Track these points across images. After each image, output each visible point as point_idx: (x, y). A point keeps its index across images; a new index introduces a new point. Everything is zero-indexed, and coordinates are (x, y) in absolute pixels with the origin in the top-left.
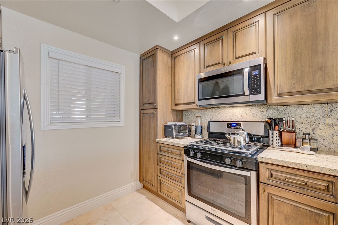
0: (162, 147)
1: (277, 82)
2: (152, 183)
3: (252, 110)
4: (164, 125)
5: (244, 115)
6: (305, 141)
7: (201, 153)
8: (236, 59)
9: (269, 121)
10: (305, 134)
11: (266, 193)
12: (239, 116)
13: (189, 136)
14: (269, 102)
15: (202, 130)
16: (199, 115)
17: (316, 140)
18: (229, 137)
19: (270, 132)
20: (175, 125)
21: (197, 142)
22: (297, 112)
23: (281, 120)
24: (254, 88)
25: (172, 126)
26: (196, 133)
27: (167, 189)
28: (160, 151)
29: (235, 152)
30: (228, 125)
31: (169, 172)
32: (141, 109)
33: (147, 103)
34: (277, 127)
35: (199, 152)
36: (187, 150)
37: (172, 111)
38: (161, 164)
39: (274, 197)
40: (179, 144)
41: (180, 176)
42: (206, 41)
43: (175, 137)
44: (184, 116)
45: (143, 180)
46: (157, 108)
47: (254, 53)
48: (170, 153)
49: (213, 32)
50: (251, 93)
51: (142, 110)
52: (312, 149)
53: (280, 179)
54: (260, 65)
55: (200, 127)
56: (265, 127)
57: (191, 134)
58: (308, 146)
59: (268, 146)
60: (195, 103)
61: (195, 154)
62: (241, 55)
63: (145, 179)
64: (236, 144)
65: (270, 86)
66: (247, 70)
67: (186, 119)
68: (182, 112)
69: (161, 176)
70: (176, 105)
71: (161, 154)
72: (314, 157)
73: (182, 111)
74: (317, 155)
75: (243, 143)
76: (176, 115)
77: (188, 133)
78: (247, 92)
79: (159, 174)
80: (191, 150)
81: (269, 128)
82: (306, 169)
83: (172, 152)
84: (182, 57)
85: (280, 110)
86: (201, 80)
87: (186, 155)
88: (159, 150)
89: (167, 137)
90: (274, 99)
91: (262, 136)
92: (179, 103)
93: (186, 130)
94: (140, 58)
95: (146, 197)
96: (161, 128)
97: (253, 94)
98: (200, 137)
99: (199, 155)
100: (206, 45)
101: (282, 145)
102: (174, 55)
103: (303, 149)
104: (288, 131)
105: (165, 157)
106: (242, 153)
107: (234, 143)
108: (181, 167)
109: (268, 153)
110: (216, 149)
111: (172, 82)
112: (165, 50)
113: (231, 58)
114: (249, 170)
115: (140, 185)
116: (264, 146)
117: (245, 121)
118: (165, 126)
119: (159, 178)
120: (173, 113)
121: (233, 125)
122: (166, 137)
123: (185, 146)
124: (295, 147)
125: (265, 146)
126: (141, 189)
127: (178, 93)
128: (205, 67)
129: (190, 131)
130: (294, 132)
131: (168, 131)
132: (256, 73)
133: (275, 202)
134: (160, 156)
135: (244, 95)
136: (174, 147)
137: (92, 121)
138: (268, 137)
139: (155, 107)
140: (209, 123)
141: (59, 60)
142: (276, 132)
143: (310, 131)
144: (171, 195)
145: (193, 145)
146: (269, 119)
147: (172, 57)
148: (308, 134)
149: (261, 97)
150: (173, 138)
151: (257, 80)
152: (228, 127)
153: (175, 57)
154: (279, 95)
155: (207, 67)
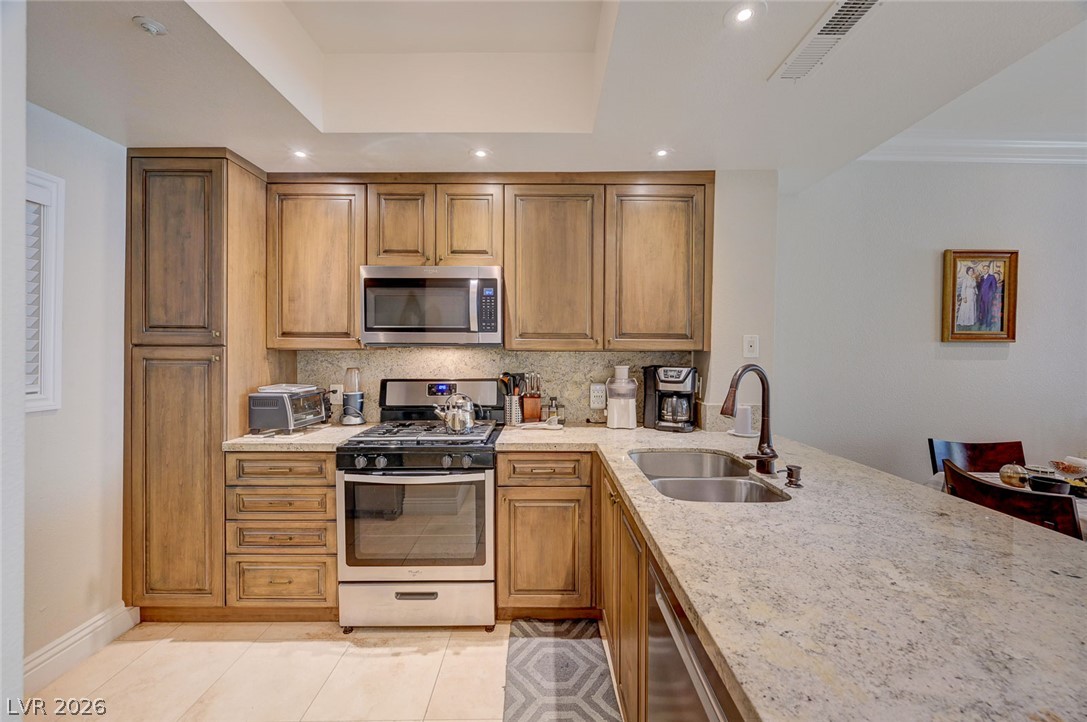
0: (245, 465)
1: (519, 313)
2: (197, 586)
3: (476, 356)
5: (462, 365)
6: (552, 409)
7: (385, 455)
8: (452, 252)
9: (506, 380)
10: (552, 399)
11: (507, 501)
12: (452, 368)
13: (323, 422)
14: (507, 347)
15: (362, 403)
16: (352, 364)
17: (563, 406)
18: (442, 414)
19: (507, 398)
20: (292, 396)
21: (366, 434)
22: (542, 363)
23: (522, 376)
24: (487, 321)
25: (280, 397)
26: (345, 413)
27: (268, 580)
28: (240, 475)
29: (454, 443)
30: (430, 388)
31: (277, 529)
32: (135, 341)
33: (174, 324)
34: (517, 390)
35: (379, 455)
36: (345, 457)
37: (268, 354)
38: (242, 516)
39: (517, 505)
40: (317, 445)
41: (319, 529)
42: (383, 189)
43: (292, 427)
44: (300, 366)
45: (150, 590)
46: (222, 345)
47: (485, 252)
48: (283, 473)
49: (401, 174)
50: (481, 329)
51: (136, 345)
52: (561, 422)
53: (526, 474)
54: (495, 279)
55: (358, 397)
56: (499, 390)
57: (330, 417)
58: (555, 418)
59: (503, 425)
60: (352, 334)
61: (371, 461)
62: (463, 249)
63: (157, 585)
64: (458, 427)
65: (509, 318)
66: (474, 284)
67: (307, 374)
68: (296, 355)
69: (243, 550)
70: (284, 334)
71: (245, 483)
72: (561, 432)
73: (294, 352)
74: (565, 429)
75: (470, 424)
76: (280, 363)
77: (324, 414)
78: (474, 326)
79: (232, 549)
80: (358, 455)
81: (505, 392)
82: (554, 449)
83: (290, 470)
84: (308, 205)
85: (520, 358)
86: (374, 284)
87: (340, 470)
88: (232, 473)
89: (259, 430)
90: (515, 342)
91: (493, 407)
92: (296, 330)
93: (318, 407)
95: (172, 641)
96: (238, 408)
97: (483, 331)
98: (358, 420)
99: (382, 462)
100: (382, 197)
101: (523, 421)
102: (278, 186)
103: (550, 423)
104: (532, 396)
106: (471, 442)
107: (453, 424)
108: (323, 504)
109: (507, 437)
110: (418, 442)
111: (270, 265)
112: (248, 168)
113: (443, 251)
114: (482, 470)
115: (128, 616)
116: (497, 425)
117: (462, 378)
118: (251, 398)
119: (232, 560)
120: (271, 359)
121: (441, 387)
122: (254, 431)
123: (338, 449)
124: (540, 421)
125: (500, 426)
126: (133, 629)
127: (291, 300)
128: (381, 251)
129: (328, 409)
130: (539, 396)
131: (260, 413)
132: (488, 292)
133: (519, 511)
134: (238, 490)
135: (468, 330)
136: (301, 455)
138: (502, 408)
139: (217, 343)
140: (384, 384)
142: (516, 398)
143: (556, 394)
144: (284, 592)
145: (360, 442)
146: (506, 374)
147: (268, 189)
148: (555, 399)
149: (496, 338)
151: (491, 306)
152: (431, 393)
153: (283, 197)
154: (521, 336)
155: (385, 251)
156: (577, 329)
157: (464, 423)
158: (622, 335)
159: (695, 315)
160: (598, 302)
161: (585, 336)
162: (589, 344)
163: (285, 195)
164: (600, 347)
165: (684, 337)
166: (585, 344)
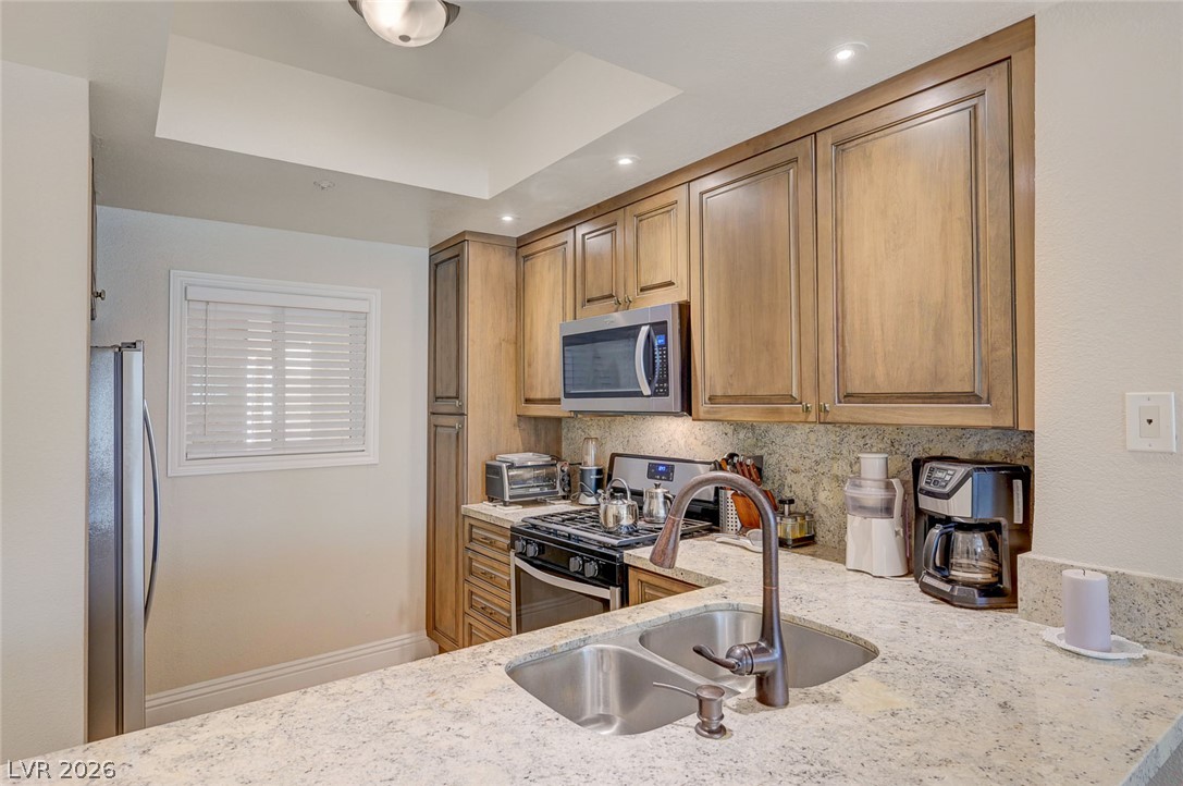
0: (473, 530)
1: (707, 366)
2: (452, 637)
4: (487, 465)
8: (642, 290)
9: (724, 464)
13: (564, 498)
14: (695, 415)
15: (599, 480)
20: (511, 466)
25: (500, 467)
28: (471, 540)
30: (651, 467)
31: (488, 601)
32: (431, 410)
33: (444, 394)
36: (514, 537)
37: (519, 420)
38: (471, 579)
40: (504, 521)
43: (507, 499)
44: (564, 432)
45: (435, 628)
46: (463, 414)
47: (671, 284)
48: (490, 544)
50: (654, 392)
51: (432, 414)
54: (665, 322)
55: (594, 472)
62: (649, 285)
63: (437, 625)
64: (611, 524)
65: (696, 374)
66: (644, 330)
68: (560, 421)
69: (472, 613)
70: (528, 401)
71: (473, 548)
73: (558, 418)
77: (559, 489)
79: (467, 610)
83: (492, 542)
86: (569, 341)
87: (513, 551)
88: (467, 536)
89: (491, 499)
90: (703, 409)
92: (532, 396)
93: (553, 480)
94: (430, 256)
96: (480, 474)
97: (656, 395)
99: (531, 550)
100: (586, 238)
102: (522, 249)
105: (480, 558)
107: (606, 520)
111: (519, 330)
113: (632, 291)
115: (428, 646)
116: (710, 529)
118: (488, 467)
119: (469, 620)
120: (523, 426)
121: (661, 468)
122: (489, 499)
123: (511, 528)
127: (530, 365)
128: (586, 301)
129: (567, 483)
131: (493, 482)
132: (660, 340)
134: (470, 554)
135: (641, 394)
137: (287, 452)
139: (461, 412)
141: (208, 302)
145: (534, 527)
147: (517, 254)
150: (505, 504)
151: (663, 360)
152: (651, 476)
153: (526, 258)
154: (712, 399)
155: (588, 301)
156: (778, 388)
157: (617, 519)
158: (849, 397)
159: (994, 349)
160: (809, 340)
161: (791, 399)
162: (796, 413)
163: (526, 256)
164: (812, 417)
165: (971, 397)
166: (791, 412)
